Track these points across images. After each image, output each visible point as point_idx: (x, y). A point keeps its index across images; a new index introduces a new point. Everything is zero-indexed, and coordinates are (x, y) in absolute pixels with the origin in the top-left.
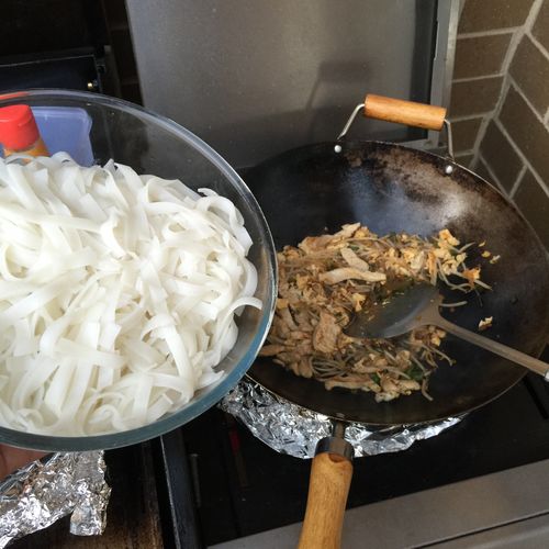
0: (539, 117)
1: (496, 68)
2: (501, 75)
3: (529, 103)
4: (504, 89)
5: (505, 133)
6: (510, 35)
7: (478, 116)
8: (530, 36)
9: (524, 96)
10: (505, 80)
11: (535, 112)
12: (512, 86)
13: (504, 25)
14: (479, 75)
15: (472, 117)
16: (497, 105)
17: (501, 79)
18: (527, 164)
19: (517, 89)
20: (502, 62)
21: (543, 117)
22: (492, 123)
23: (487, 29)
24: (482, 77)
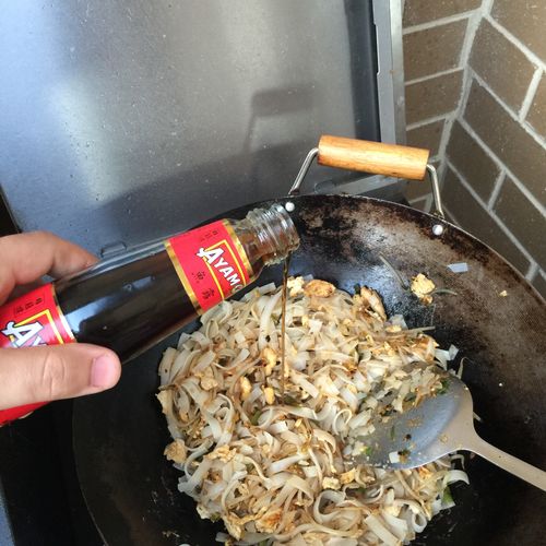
0: (513, 114)
1: (453, 62)
2: (460, 68)
3: (498, 99)
4: (466, 85)
5: (474, 135)
6: (466, 21)
7: (439, 118)
8: (490, 19)
9: (490, 91)
10: (465, 73)
11: (507, 108)
12: (474, 80)
13: (457, 10)
14: (435, 72)
15: (432, 121)
16: (460, 103)
17: (461, 72)
18: (504, 170)
19: (482, 83)
20: (459, 53)
21: (518, 114)
22: (456, 124)
23: (437, 18)
24: (439, 74)
